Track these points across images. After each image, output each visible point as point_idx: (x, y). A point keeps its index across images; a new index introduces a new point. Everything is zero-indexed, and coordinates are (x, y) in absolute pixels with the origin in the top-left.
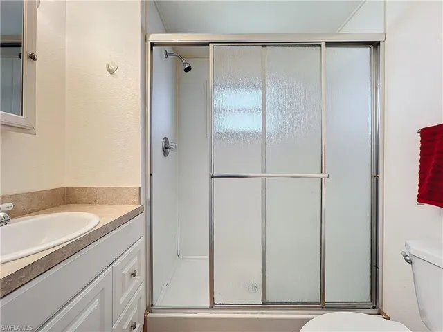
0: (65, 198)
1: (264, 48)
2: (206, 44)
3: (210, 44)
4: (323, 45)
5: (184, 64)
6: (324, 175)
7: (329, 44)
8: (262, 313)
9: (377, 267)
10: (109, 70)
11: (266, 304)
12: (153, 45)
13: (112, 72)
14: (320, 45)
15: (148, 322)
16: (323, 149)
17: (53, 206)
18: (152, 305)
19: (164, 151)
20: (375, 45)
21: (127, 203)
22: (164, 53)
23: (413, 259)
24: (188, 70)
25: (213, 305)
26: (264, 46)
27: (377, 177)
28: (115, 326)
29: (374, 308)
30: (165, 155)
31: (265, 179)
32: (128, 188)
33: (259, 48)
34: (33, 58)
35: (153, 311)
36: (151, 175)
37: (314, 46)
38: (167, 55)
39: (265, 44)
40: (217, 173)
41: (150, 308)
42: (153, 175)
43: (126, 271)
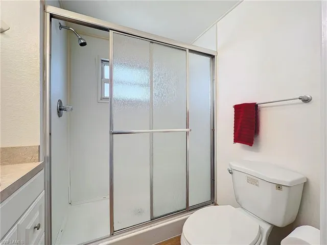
1: (151, 44)
2: (107, 30)
3: (110, 31)
4: (187, 50)
5: (79, 39)
6: (187, 130)
7: (191, 51)
8: (151, 227)
9: (214, 180)
11: (153, 219)
12: (52, 16)
13: (1, 31)
14: (186, 50)
16: (187, 114)
19: (58, 112)
20: (212, 57)
22: (58, 25)
23: (233, 171)
24: (83, 44)
25: (113, 233)
26: (151, 42)
27: (213, 130)
29: (213, 203)
30: (60, 115)
31: (152, 134)
33: (148, 43)
36: (50, 134)
37: (183, 50)
38: (61, 27)
39: (152, 41)
40: (115, 130)
42: (52, 134)
43: (30, 226)
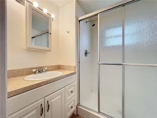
0: (59, 68)
2: (97, 15)
3: (98, 14)
5: (92, 24)
10: (68, 32)
12: (80, 21)
13: (68, 33)
15: (78, 108)
17: (56, 69)
18: (80, 104)
19: (85, 54)
21: (72, 71)
25: (99, 112)
28: (66, 105)
30: (86, 56)
32: (72, 66)
34: (50, 34)
35: (79, 105)
36: (79, 63)
38: (86, 22)
41: (79, 104)
42: (80, 63)
